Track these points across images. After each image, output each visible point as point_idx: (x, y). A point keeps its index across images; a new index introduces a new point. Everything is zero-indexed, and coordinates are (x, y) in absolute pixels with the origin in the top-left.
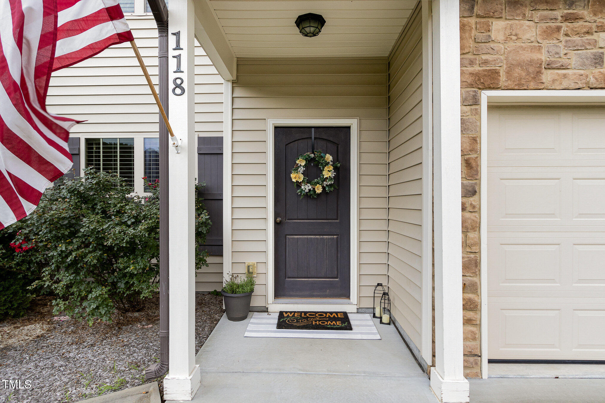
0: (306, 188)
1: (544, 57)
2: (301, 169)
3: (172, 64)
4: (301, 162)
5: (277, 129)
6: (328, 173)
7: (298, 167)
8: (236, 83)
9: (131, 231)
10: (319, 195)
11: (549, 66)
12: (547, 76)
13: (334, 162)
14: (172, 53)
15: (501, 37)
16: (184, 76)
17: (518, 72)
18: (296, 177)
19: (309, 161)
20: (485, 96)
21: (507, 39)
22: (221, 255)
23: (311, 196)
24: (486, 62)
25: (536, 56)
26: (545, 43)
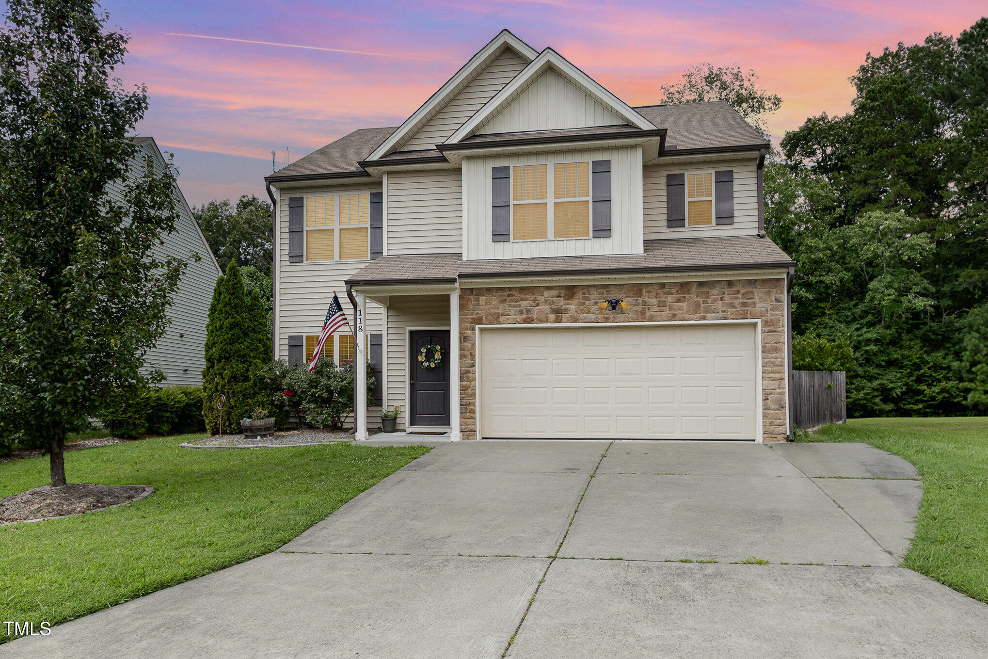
0: (426, 364)
1: (500, 311)
2: (424, 354)
3: (358, 321)
4: (424, 350)
5: (412, 332)
6: (438, 356)
7: (422, 353)
8: (389, 308)
9: (341, 384)
10: (433, 368)
11: (502, 315)
12: (502, 319)
13: (441, 349)
14: (358, 317)
15: (484, 303)
16: (362, 325)
17: (490, 317)
18: (421, 358)
19: (428, 350)
20: (477, 327)
21: (486, 304)
22: (381, 406)
23: (428, 368)
24: (477, 314)
25: (497, 311)
26: (502, 305)
